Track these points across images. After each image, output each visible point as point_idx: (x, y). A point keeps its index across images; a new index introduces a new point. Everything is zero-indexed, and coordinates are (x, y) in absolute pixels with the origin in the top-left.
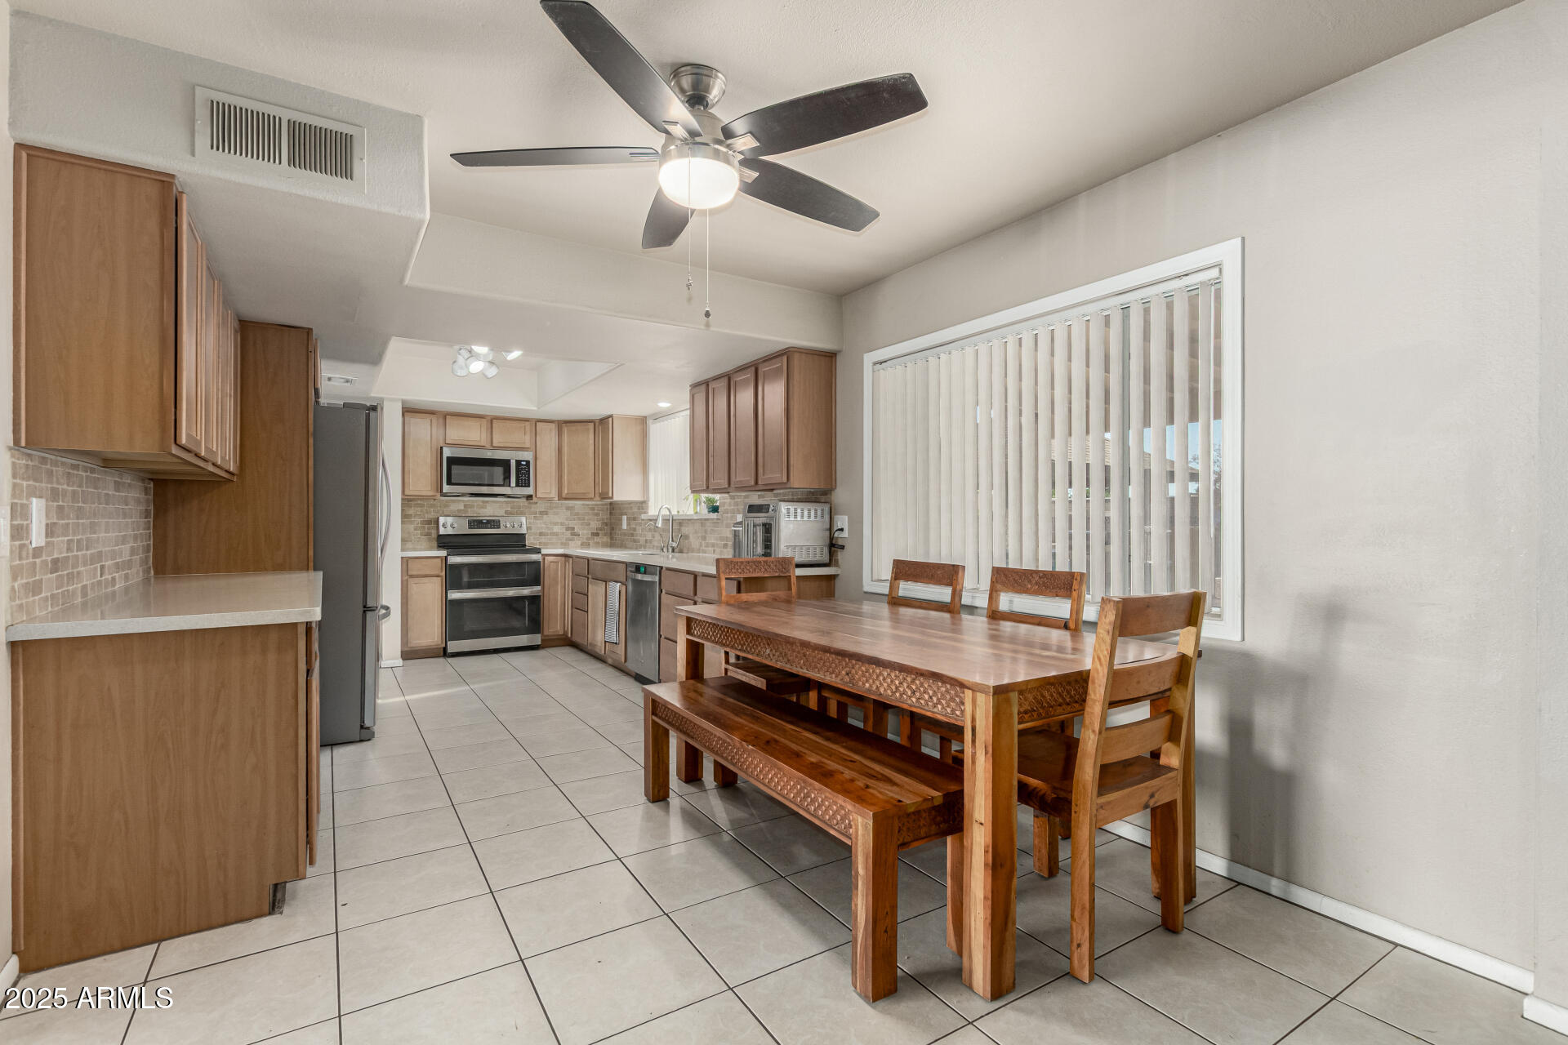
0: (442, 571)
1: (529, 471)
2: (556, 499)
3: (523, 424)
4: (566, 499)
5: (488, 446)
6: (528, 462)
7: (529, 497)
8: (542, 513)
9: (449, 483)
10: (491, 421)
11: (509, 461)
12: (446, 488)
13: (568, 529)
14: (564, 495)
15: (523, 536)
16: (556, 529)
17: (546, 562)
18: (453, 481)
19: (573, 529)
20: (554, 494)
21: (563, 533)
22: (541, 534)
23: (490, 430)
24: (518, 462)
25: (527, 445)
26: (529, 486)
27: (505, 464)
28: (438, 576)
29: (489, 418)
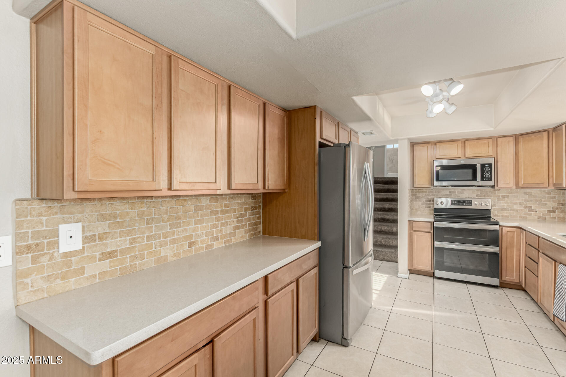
0: (431, 230)
1: (491, 170)
2: (514, 187)
3: (486, 141)
4: (522, 188)
5: (463, 157)
6: (490, 165)
7: (493, 187)
8: (504, 196)
9: (438, 180)
10: (464, 142)
11: (476, 165)
12: (436, 183)
13: (526, 207)
14: (520, 185)
15: (489, 211)
16: (515, 207)
17: (504, 231)
18: (440, 179)
19: (531, 207)
20: (512, 184)
21: (522, 210)
22: (503, 210)
23: (463, 148)
24: (483, 166)
25: (491, 154)
26: (491, 180)
27: (473, 167)
28: (429, 232)
29: (463, 141)
